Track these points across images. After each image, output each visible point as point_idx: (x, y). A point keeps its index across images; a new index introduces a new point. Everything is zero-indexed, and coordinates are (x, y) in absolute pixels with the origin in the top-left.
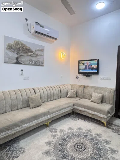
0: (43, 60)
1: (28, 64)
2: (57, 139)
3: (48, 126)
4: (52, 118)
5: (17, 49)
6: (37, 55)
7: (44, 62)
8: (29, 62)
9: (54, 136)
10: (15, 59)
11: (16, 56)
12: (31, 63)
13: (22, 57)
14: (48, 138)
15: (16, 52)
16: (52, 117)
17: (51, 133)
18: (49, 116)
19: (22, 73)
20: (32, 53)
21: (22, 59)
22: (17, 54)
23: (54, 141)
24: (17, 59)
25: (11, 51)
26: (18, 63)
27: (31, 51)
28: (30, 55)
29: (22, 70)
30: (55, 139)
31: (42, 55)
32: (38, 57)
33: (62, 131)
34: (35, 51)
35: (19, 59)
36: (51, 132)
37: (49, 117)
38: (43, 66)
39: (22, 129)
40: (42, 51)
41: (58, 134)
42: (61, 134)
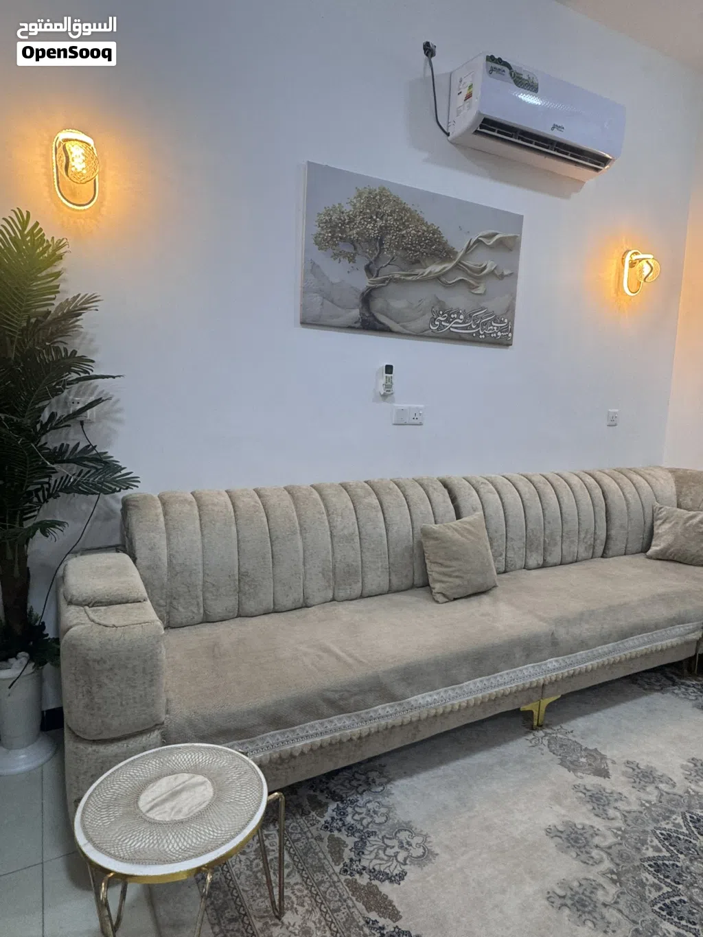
0: (511, 309)
1: (421, 335)
2: (619, 823)
3: (540, 726)
4: (573, 675)
5: (369, 241)
6: (478, 274)
7: (512, 321)
8: (428, 316)
9: (598, 801)
10: (358, 301)
11: (363, 282)
12: (441, 327)
13: (392, 286)
14: (557, 799)
15: (362, 262)
16: (571, 670)
17: (570, 776)
18: (552, 663)
19: (388, 386)
20: (449, 266)
21: (396, 302)
22: (368, 270)
23: (605, 831)
24: (367, 299)
25: (335, 256)
26: (370, 324)
27: (444, 253)
28: (438, 278)
29: (389, 369)
30: (609, 824)
31: (502, 276)
32: (480, 290)
34: (468, 248)
35: (378, 304)
36: (573, 766)
37: (552, 668)
38: (505, 343)
39: (408, 717)
40: (509, 245)
41: (626, 790)
42: (643, 796)
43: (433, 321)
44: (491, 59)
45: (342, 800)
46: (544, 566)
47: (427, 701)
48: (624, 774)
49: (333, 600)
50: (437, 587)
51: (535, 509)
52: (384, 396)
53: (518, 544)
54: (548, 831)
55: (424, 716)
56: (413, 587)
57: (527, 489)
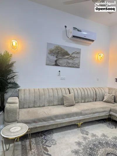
0: (79, 62)
1: (65, 66)
2: (87, 142)
4: (85, 119)
5: (56, 53)
6: (74, 57)
7: (80, 64)
9: (85, 138)
10: (54, 61)
11: (55, 59)
12: (68, 65)
13: (60, 59)
14: (78, 138)
15: (55, 56)
16: (84, 118)
17: (82, 135)
19: (59, 74)
20: (69, 56)
21: (60, 62)
22: (56, 57)
23: (84, 143)
24: (56, 61)
25: (51, 55)
26: (56, 65)
27: (68, 54)
28: (67, 58)
29: (59, 71)
30: (85, 142)
31: (78, 58)
32: (74, 60)
33: (94, 135)
34: (72, 53)
35: (58, 62)
36: (83, 133)
37: (81, 117)
38: (78, 67)
40: (79, 53)
41: (90, 137)
42: (93, 138)
43: (67, 64)
44: (74, 28)
45: (45, 135)
46: (85, 102)
47: (59, 121)
48: (91, 135)
49: (49, 106)
50: (65, 104)
51: (83, 93)
52: (59, 75)
53: (80, 98)
54: (75, 142)
55: (58, 123)
56: (62, 104)
57: (82, 90)
